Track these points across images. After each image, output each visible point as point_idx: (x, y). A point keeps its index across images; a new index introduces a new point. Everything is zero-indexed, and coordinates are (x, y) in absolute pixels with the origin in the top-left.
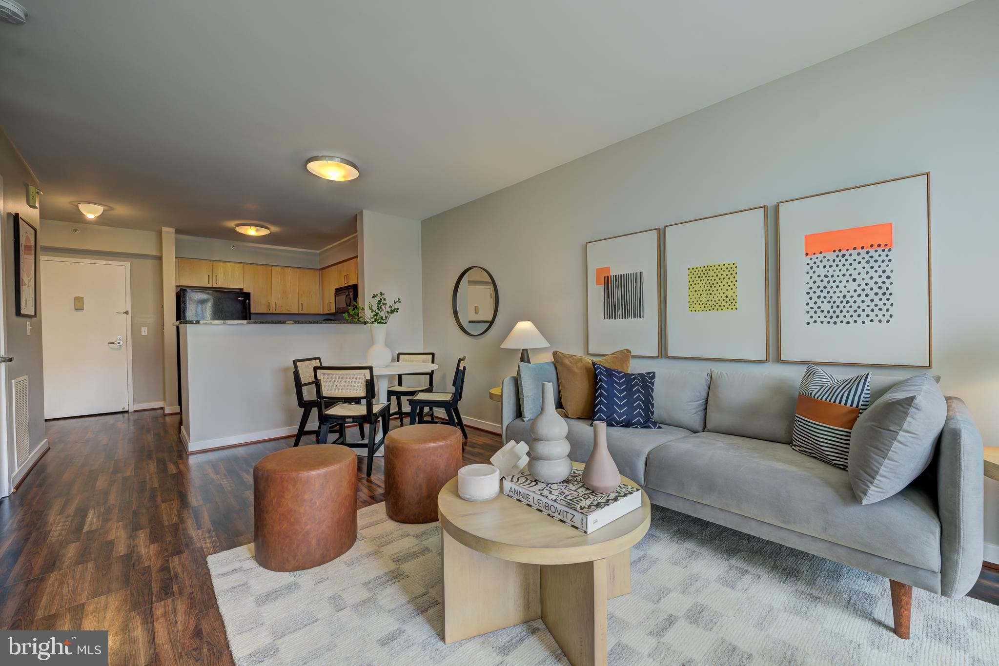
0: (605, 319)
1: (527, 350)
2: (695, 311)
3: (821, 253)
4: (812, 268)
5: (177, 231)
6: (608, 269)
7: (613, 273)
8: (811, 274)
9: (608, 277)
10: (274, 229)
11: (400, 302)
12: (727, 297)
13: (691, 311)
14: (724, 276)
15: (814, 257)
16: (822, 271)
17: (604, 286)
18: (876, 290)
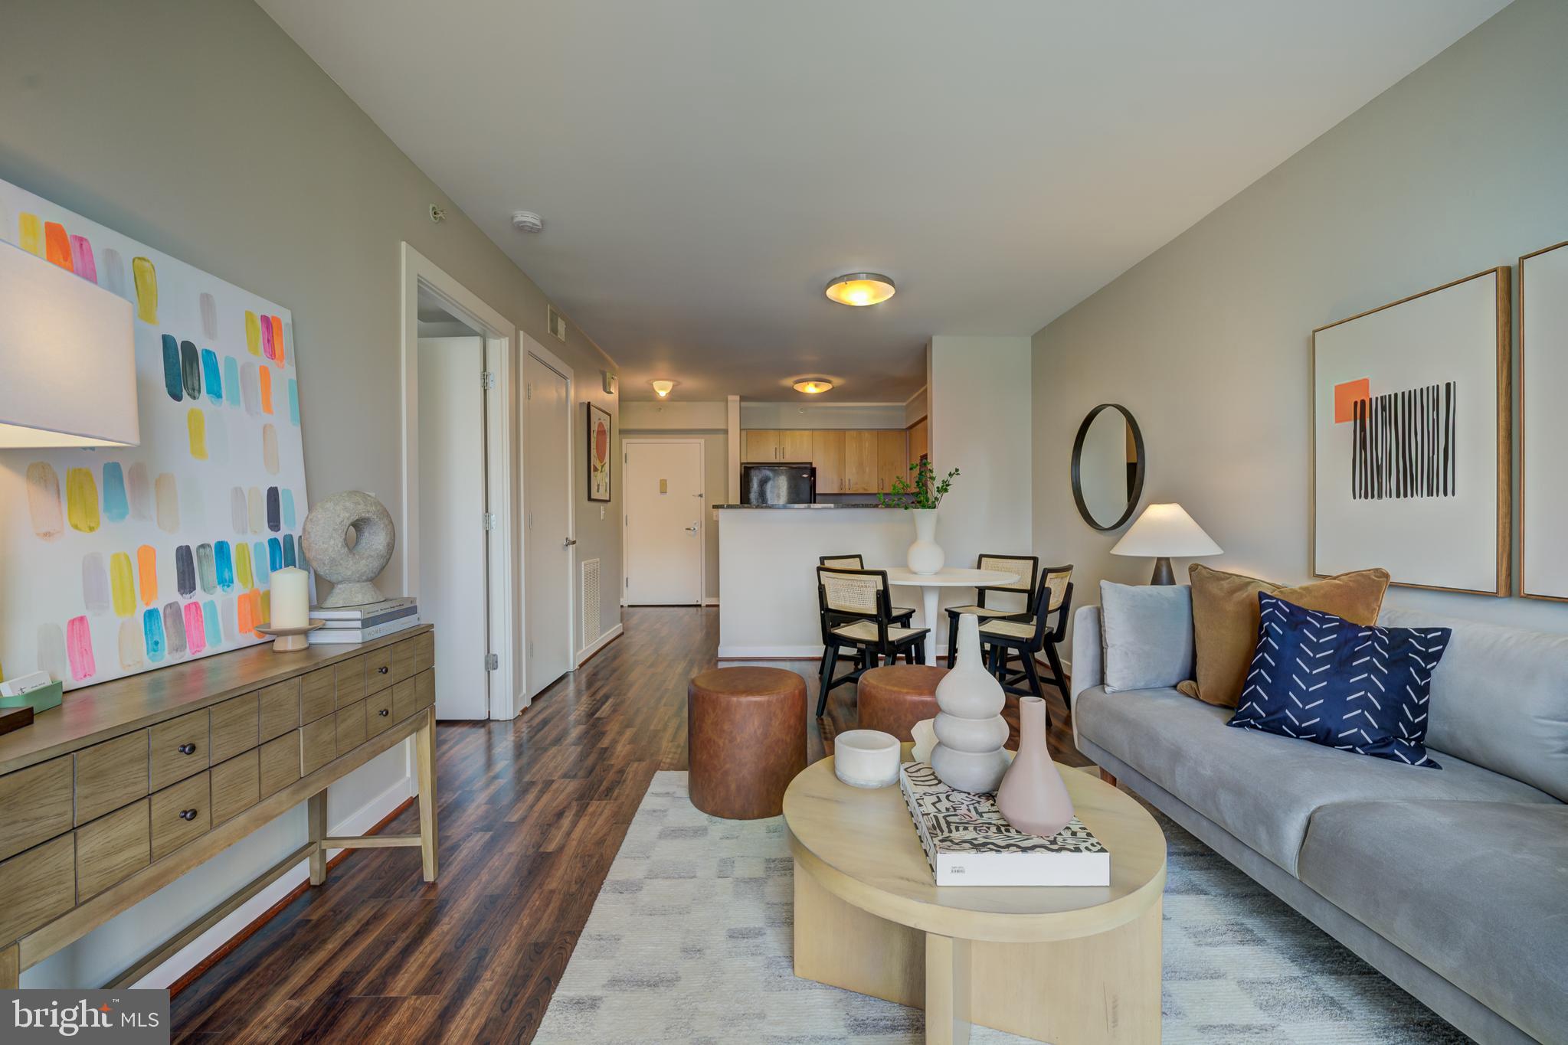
0: (1355, 498)
1: (1168, 559)
5: (743, 399)
6: (1365, 384)
7: (1376, 392)
9: (1363, 402)
10: (837, 381)
11: (958, 474)
17: (1353, 422)
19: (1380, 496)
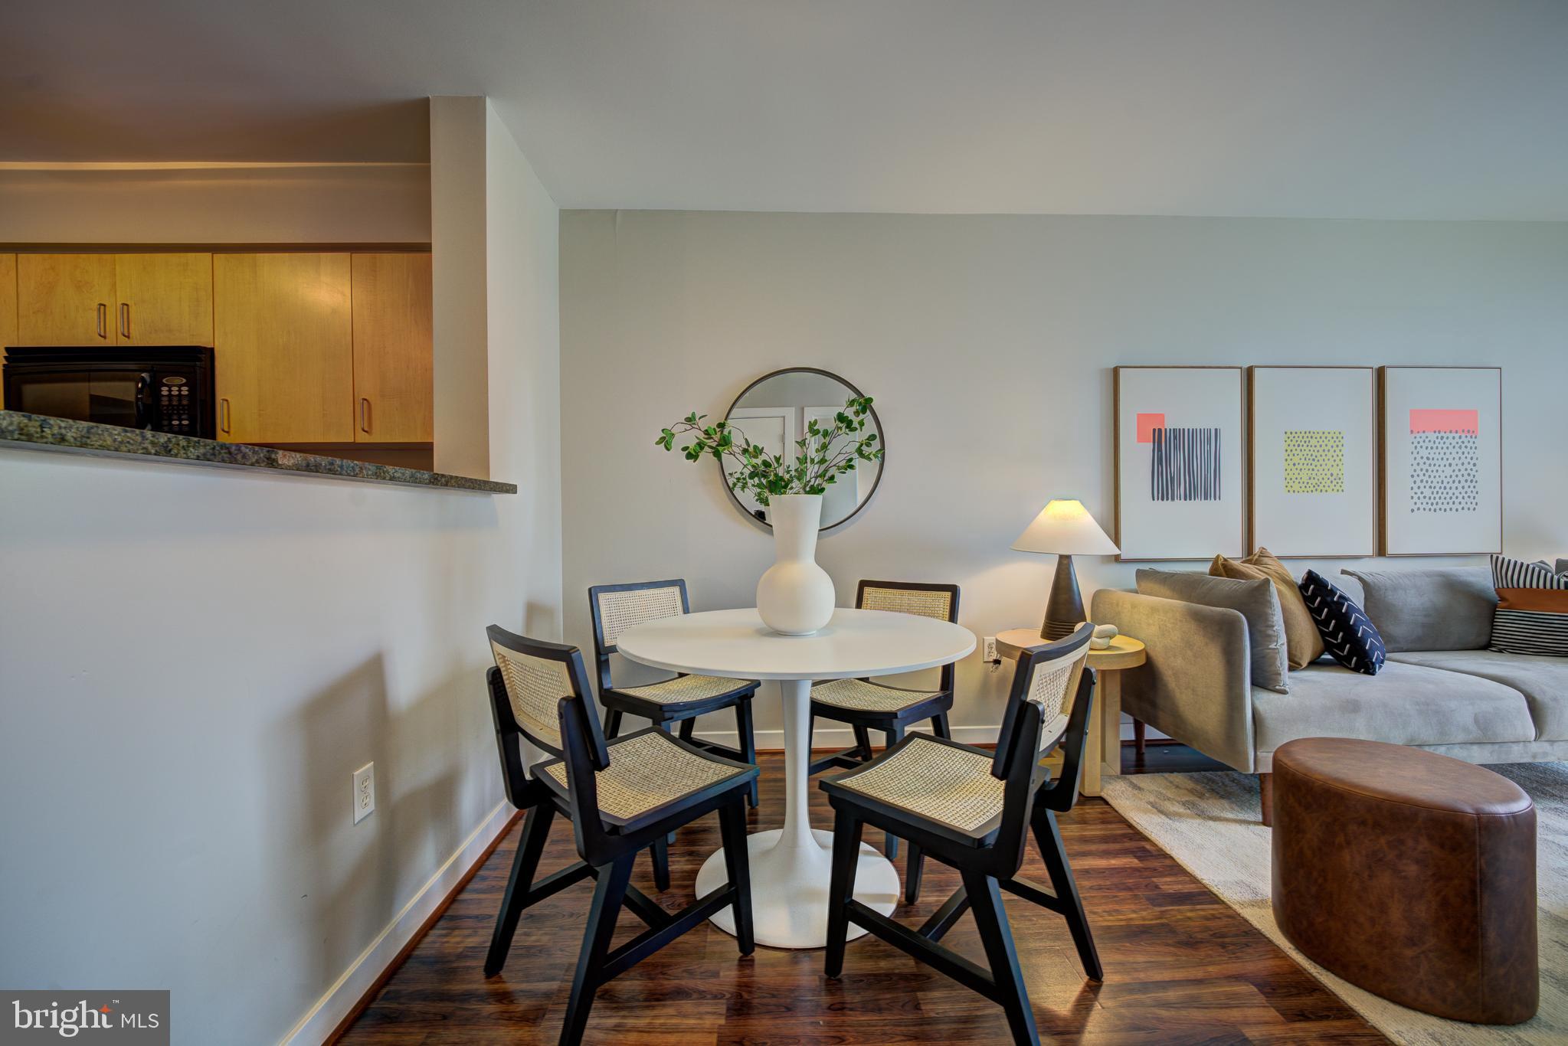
0: (1154, 500)
1: (1067, 556)
2: (1294, 491)
3: (1424, 432)
4: (1416, 447)
6: (1161, 417)
7: (1170, 424)
8: (1415, 455)
9: (1160, 430)
12: (1332, 475)
13: (1289, 491)
14: (1329, 447)
15: (1418, 436)
16: (1424, 453)
17: (1152, 444)
18: (1466, 477)
19: (1173, 499)
